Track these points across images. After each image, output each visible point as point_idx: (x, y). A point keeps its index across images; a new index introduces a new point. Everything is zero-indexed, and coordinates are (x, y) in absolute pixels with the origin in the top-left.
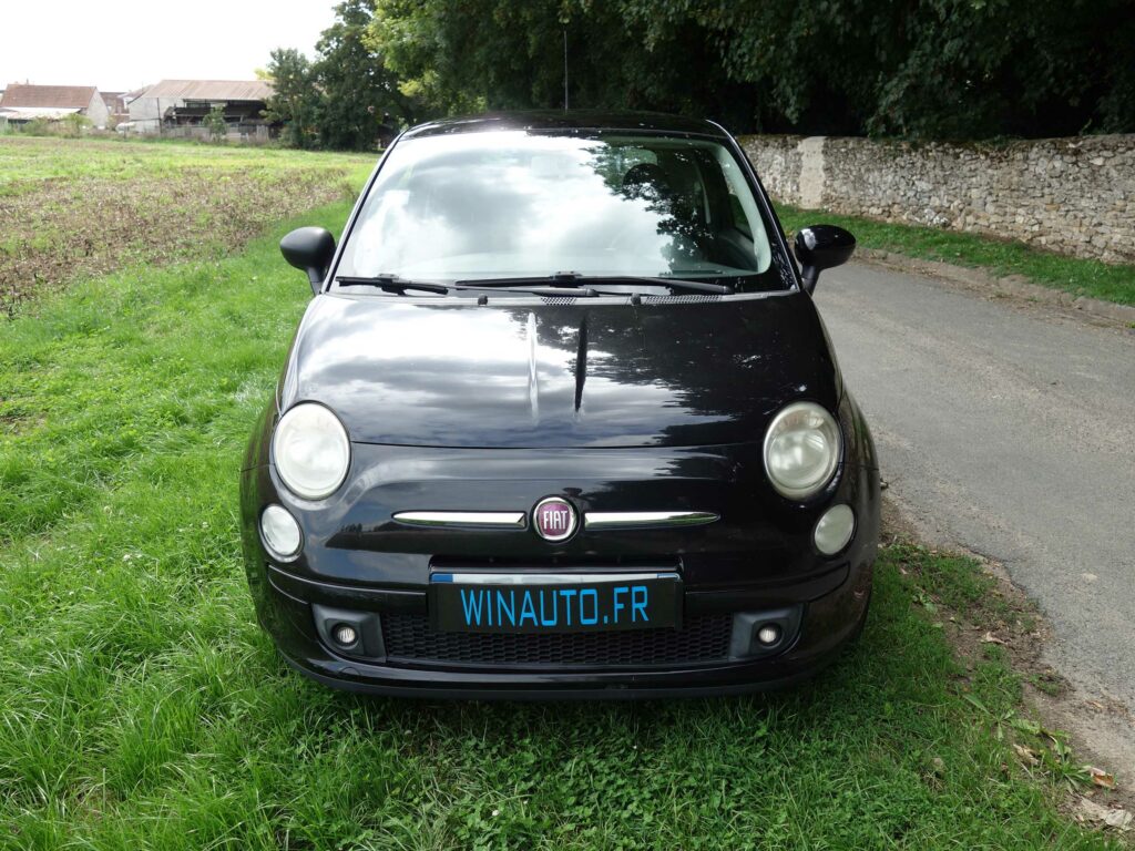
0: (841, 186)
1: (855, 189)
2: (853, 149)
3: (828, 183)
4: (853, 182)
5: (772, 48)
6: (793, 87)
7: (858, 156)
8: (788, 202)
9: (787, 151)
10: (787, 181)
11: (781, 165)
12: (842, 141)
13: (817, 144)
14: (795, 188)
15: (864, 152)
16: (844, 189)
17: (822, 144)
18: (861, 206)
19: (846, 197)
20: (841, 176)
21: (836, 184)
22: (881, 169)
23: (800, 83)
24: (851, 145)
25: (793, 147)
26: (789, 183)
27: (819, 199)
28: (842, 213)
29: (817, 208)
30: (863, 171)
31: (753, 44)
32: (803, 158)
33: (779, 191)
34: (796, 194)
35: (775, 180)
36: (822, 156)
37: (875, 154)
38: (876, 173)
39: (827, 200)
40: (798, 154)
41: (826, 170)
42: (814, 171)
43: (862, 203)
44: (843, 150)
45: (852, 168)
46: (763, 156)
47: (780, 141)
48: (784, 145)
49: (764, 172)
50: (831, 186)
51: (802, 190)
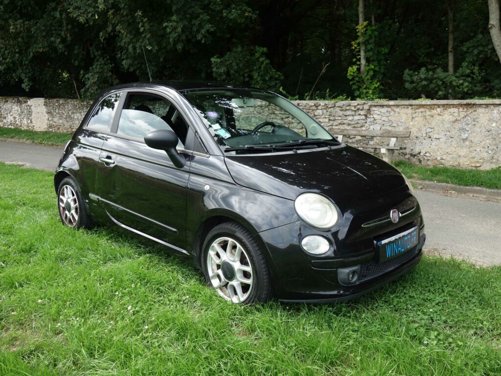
0: (58, 120)
1: (67, 122)
2: (62, 103)
3: (50, 119)
4: (66, 118)
5: (17, 55)
6: (26, 74)
7: (66, 107)
8: (25, 128)
9: (21, 104)
10: (23, 119)
11: (18, 111)
12: (55, 100)
13: (40, 102)
14: (29, 121)
15: (69, 105)
16: (61, 121)
17: (43, 101)
18: (72, 129)
19: (63, 125)
20: (58, 115)
21: (55, 119)
22: (81, 113)
23: (29, 72)
24: (61, 102)
25: (25, 102)
26: (25, 120)
27: (46, 126)
28: (61, 132)
29: (46, 130)
30: (70, 113)
31: (4, 52)
32: (32, 108)
33: (19, 123)
34: (30, 124)
35: (15, 118)
36: (44, 107)
37: (76, 106)
38: (78, 114)
39: (51, 126)
40: (28, 105)
41: (48, 113)
42: (40, 114)
43: (72, 127)
44: (57, 104)
45: (64, 112)
46: (5, 106)
47: (16, 99)
48: (19, 102)
49: (7, 114)
50: (52, 120)
51: (33, 122)
